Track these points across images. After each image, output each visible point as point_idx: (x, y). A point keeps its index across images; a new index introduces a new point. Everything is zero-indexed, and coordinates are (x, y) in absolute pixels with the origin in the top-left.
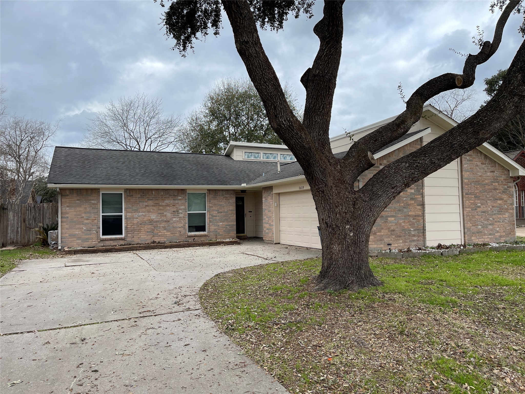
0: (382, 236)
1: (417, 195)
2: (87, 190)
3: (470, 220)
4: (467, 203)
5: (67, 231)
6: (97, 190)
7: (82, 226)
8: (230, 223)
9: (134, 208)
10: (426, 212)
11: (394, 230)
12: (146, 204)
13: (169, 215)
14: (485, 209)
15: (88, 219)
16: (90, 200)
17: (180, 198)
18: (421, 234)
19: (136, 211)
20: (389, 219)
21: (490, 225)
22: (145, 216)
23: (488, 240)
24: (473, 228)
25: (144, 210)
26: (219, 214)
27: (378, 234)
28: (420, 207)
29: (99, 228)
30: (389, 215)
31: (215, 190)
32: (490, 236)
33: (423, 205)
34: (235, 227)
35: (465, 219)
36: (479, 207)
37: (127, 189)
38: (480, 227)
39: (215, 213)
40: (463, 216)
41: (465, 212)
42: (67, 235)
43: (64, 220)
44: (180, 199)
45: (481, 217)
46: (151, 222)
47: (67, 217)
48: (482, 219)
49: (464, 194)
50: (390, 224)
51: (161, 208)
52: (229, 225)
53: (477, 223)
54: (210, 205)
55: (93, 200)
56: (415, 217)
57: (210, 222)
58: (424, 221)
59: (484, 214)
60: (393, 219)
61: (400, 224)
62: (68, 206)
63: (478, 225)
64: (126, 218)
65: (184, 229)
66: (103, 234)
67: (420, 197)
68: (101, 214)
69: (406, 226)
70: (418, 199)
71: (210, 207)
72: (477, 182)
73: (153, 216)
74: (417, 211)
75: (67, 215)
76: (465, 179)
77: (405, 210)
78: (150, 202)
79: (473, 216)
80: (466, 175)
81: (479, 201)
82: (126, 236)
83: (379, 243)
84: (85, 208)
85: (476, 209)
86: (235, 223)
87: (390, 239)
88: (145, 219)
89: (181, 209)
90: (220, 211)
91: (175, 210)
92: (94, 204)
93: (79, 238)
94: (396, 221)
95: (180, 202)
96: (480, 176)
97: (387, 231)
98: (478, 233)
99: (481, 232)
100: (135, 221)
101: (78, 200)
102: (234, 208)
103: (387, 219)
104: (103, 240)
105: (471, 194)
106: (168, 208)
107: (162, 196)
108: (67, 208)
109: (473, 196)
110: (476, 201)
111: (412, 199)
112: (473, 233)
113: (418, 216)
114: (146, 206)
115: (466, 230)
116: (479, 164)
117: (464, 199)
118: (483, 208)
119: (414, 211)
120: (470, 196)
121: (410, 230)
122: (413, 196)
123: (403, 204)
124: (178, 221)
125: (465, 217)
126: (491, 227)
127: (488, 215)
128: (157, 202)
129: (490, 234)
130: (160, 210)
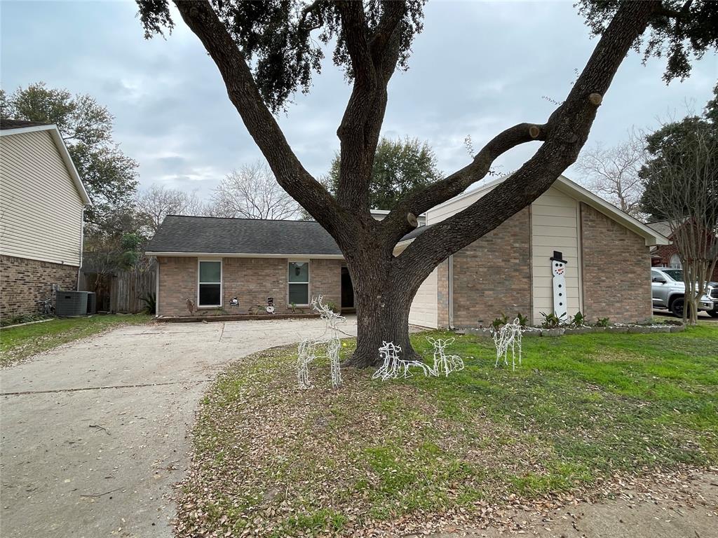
0: (477, 311)
1: (522, 266)
2: (185, 258)
3: (591, 296)
4: (588, 276)
5: (164, 299)
6: (195, 259)
7: (179, 295)
8: (334, 296)
9: (232, 277)
10: (534, 285)
11: (492, 306)
12: (245, 273)
13: (269, 285)
14: (611, 284)
15: (184, 288)
16: (188, 268)
17: (280, 267)
18: (527, 311)
19: (234, 280)
20: (486, 292)
21: (618, 302)
22: (244, 286)
23: (615, 319)
24: (595, 305)
25: (243, 279)
26: (322, 286)
27: (472, 309)
28: (525, 280)
29: (197, 297)
30: (486, 288)
31: (319, 259)
32: (617, 316)
33: (530, 277)
34: (340, 300)
35: (585, 294)
36: (604, 281)
37: (225, 258)
38: (604, 304)
39: (318, 284)
40: (583, 291)
41: (585, 287)
42: (165, 303)
43: (161, 288)
44: (281, 269)
45: (607, 293)
46: (250, 292)
47: (165, 286)
48: (607, 295)
49: (584, 265)
50: (487, 299)
51: (261, 277)
52: (333, 298)
53: (600, 300)
54: (313, 275)
55: (191, 268)
56: (520, 291)
57: (313, 293)
58: (531, 296)
59: (610, 289)
60: (491, 292)
61: (501, 299)
62: (166, 275)
63: (601, 302)
64: (224, 288)
65: (285, 300)
66: (200, 304)
67: (526, 268)
68: (199, 283)
69: (508, 301)
70: (525, 271)
71: (313, 277)
72: (601, 252)
73: (252, 286)
74: (523, 284)
75: (165, 284)
76: (586, 248)
77: (507, 283)
78: (250, 272)
79: (596, 292)
80: (586, 243)
81: (604, 274)
82: (224, 306)
83: (473, 319)
84: (183, 277)
85: (599, 284)
86: (340, 296)
87: (486, 316)
88: (244, 288)
89: (281, 280)
90: (324, 282)
91: (275, 280)
92: (192, 272)
93: (176, 307)
94: (495, 295)
95: (280, 272)
96: (605, 245)
97: (483, 306)
98: (601, 311)
99: (605, 310)
100: (234, 291)
101: (176, 268)
102: (340, 279)
103: (484, 293)
104: (199, 310)
105: (593, 265)
106: (268, 278)
107: (262, 265)
108: (165, 277)
109: (596, 268)
110: (600, 274)
111: (516, 270)
112: (595, 311)
113: (524, 290)
114: (245, 275)
115: (585, 308)
116: (604, 230)
117: (584, 272)
118: (608, 283)
119: (518, 284)
120: (591, 268)
121: (513, 306)
122: (517, 267)
123: (504, 276)
124: (278, 292)
125: (585, 292)
126: (618, 305)
127: (615, 290)
128: (256, 271)
129: (618, 313)
130: (260, 279)
